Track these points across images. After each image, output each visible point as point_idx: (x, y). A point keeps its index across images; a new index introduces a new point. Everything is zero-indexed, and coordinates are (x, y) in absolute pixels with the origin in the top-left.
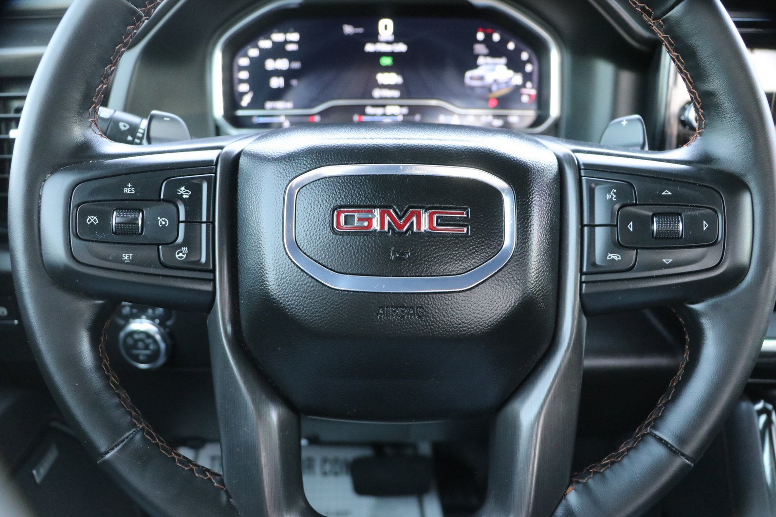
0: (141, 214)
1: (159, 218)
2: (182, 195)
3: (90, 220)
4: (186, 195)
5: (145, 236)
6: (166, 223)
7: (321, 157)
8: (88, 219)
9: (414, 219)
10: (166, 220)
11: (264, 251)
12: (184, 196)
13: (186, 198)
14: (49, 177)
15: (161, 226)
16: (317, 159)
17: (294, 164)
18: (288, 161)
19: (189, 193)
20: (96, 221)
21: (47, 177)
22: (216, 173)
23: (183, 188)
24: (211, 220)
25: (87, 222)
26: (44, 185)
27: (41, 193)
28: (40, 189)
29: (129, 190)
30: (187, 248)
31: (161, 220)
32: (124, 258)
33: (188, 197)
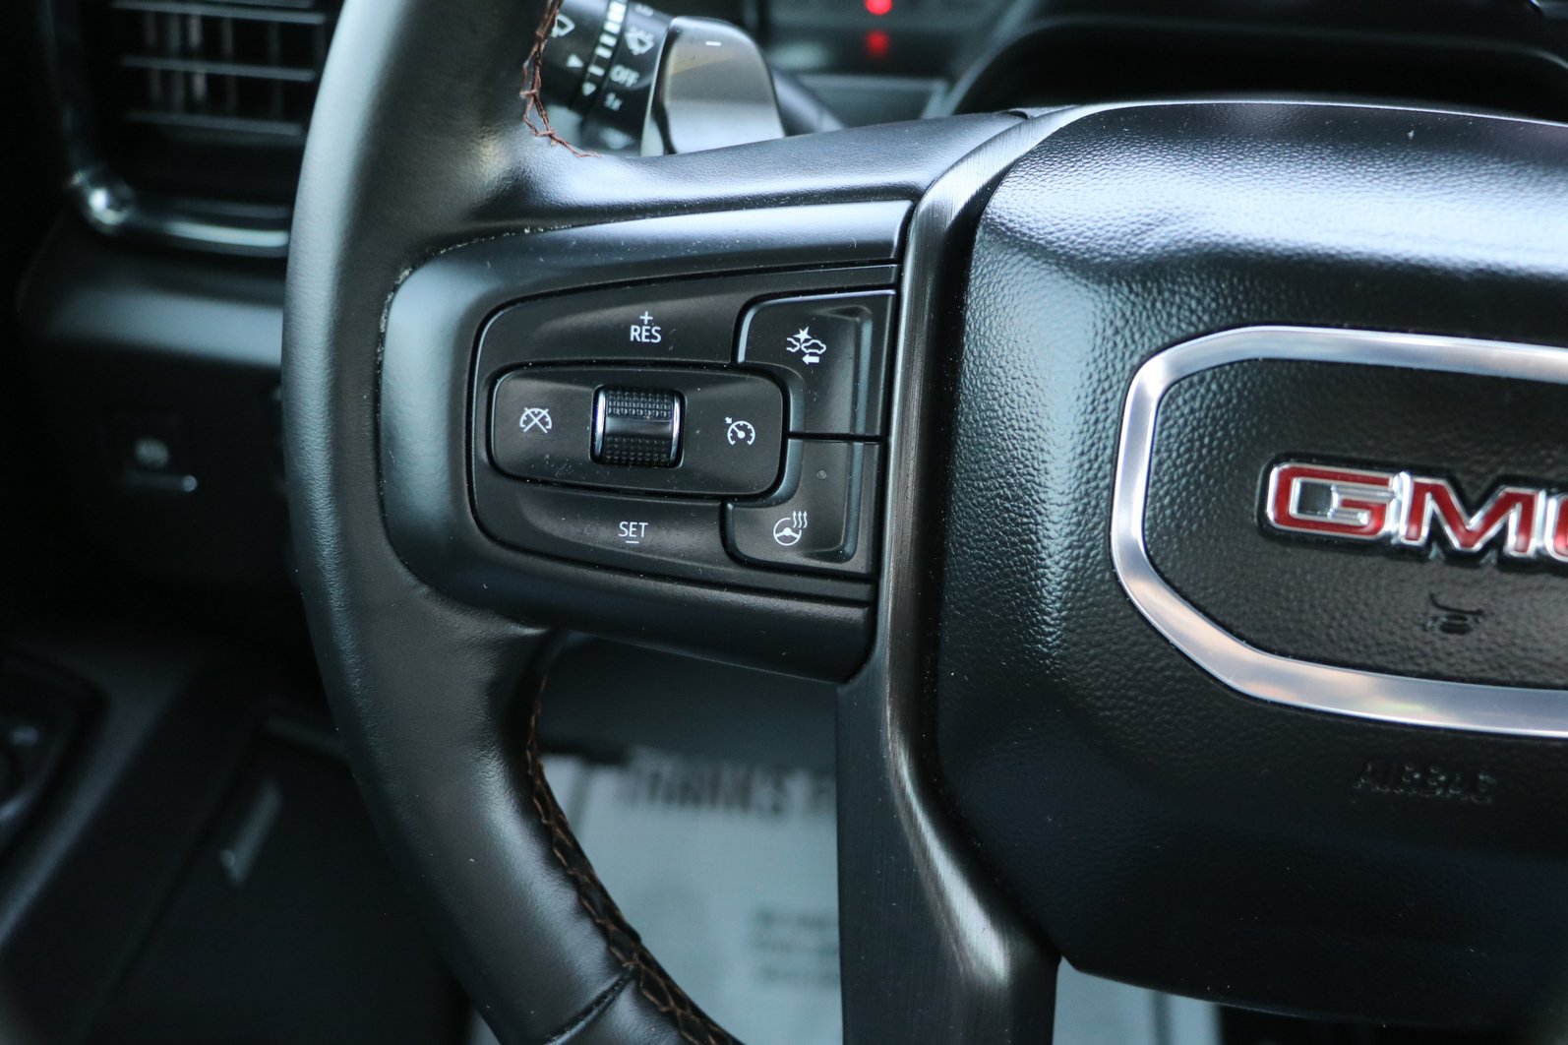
0: (677, 406)
1: (729, 420)
2: (801, 353)
3: (529, 420)
4: (811, 354)
5: (686, 471)
6: (748, 437)
7: (1246, 292)
8: (523, 418)
9: (1514, 517)
10: (750, 426)
11: (1044, 556)
12: (807, 359)
13: (811, 364)
14: (406, 278)
15: (732, 443)
16: (1235, 299)
17: (1159, 305)
18: (1140, 290)
19: (820, 348)
20: (545, 424)
21: (401, 278)
22: (897, 286)
23: (803, 335)
24: (878, 432)
25: (522, 425)
26: (392, 300)
27: (382, 326)
28: (381, 314)
29: (644, 334)
30: (805, 514)
31: (733, 426)
32: (623, 532)
33: (816, 360)
